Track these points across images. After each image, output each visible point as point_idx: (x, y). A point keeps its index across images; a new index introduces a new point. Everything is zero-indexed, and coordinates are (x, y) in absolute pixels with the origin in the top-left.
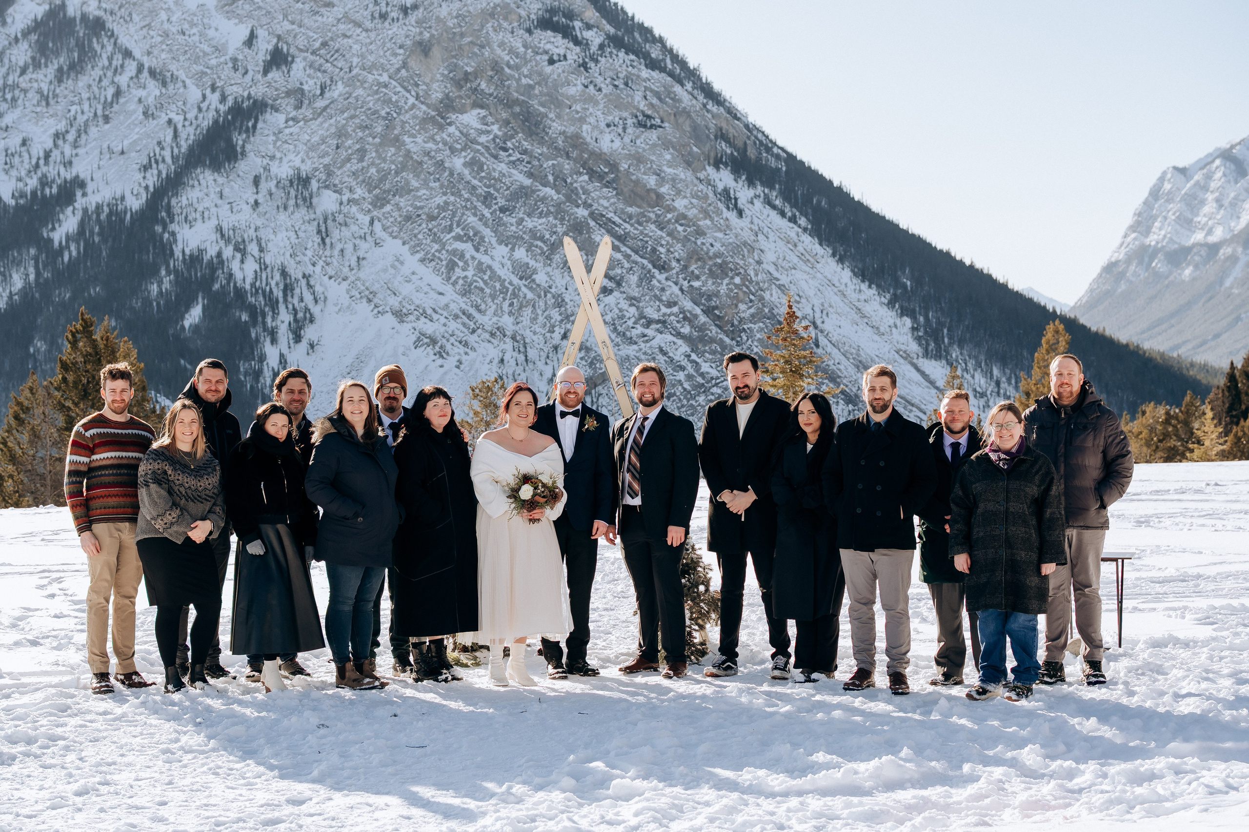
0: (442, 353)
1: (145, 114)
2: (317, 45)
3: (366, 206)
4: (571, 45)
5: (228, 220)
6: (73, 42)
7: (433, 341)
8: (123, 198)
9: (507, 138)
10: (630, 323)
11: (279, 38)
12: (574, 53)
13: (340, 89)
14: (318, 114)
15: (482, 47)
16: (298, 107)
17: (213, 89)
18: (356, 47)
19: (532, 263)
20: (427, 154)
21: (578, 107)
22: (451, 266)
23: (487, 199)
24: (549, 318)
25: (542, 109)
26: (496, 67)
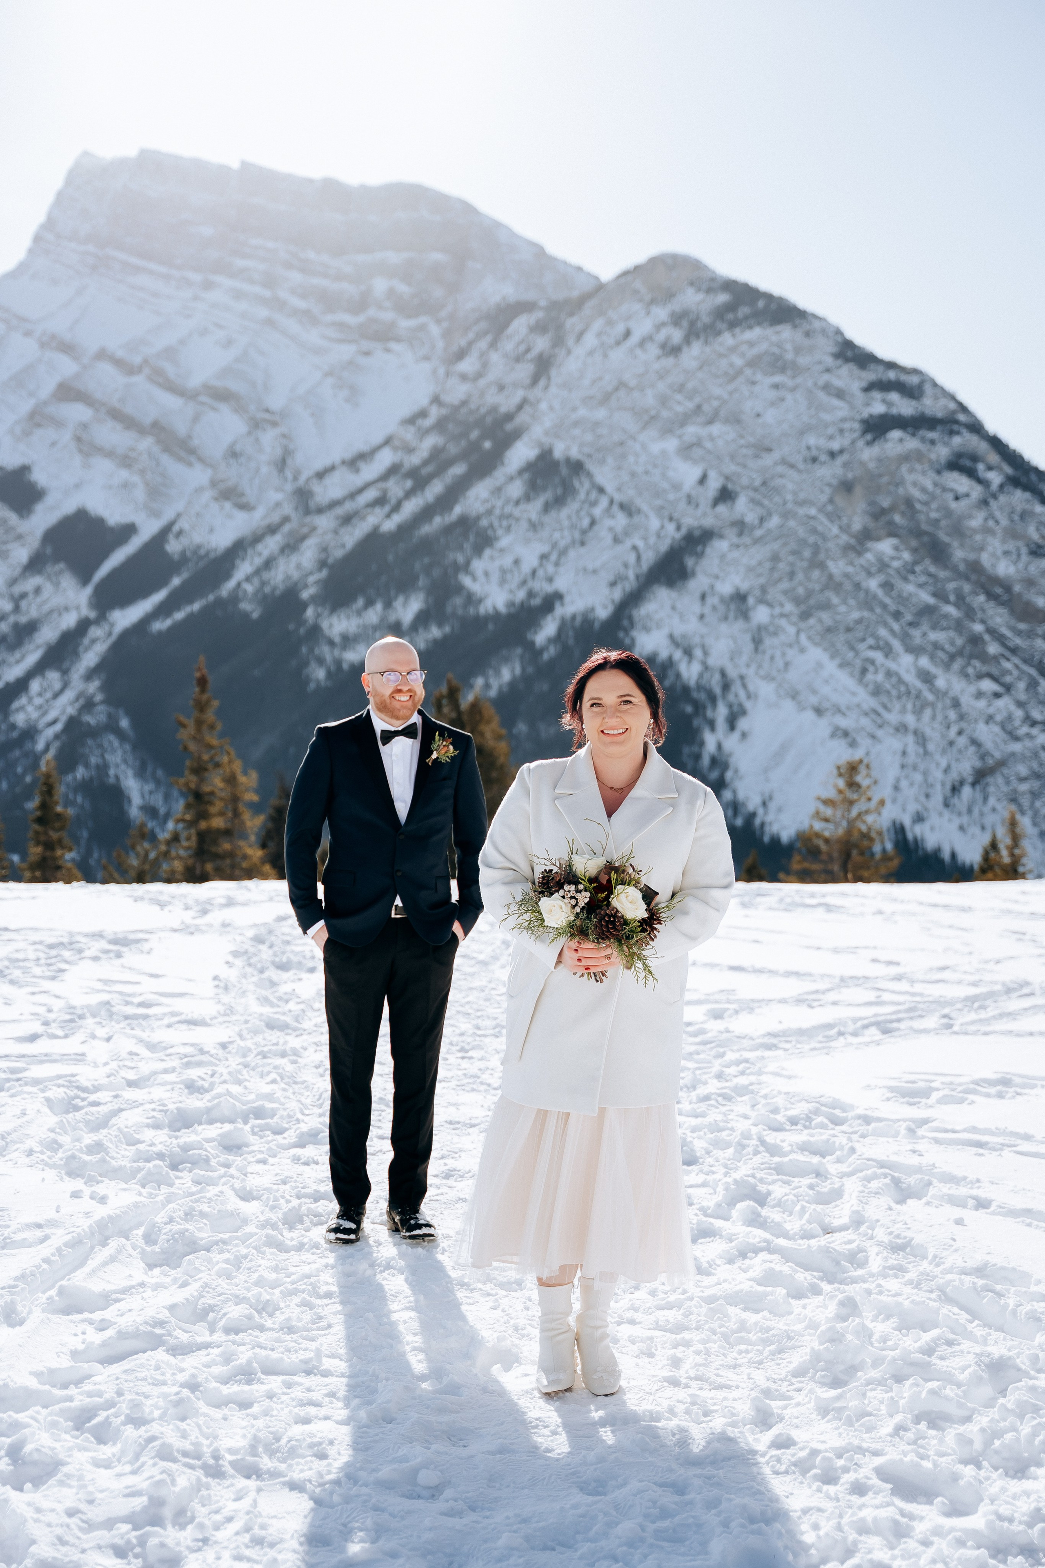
0: (853, 744)
1: (616, 540)
2: (757, 483)
3: (794, 619)
4: (974, 483)
5: (679, 628)
6: (557, 480)
7: (846, 734)
8: (593, 609)
9: (916, 563)
10: (1017, 723)
11: (727, 478)
12: (977, 492)
13: (774, 521)
14: (756, 541)
15: (897, 485)
16: (740, 534)
17: (671, 519)
18: (790, 486)
19: (933, 670)
20: (847, 575)
21: (978, 537)
22: (864, 671)
23: (897, 615)
24: (946, 717)
25: (946, 539)
26: (909, 502)
